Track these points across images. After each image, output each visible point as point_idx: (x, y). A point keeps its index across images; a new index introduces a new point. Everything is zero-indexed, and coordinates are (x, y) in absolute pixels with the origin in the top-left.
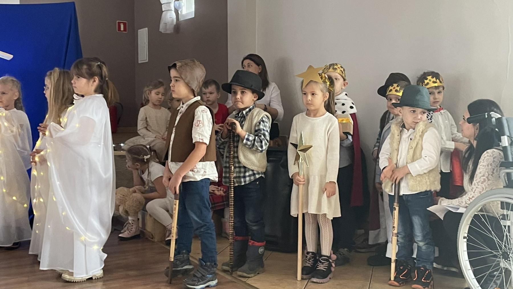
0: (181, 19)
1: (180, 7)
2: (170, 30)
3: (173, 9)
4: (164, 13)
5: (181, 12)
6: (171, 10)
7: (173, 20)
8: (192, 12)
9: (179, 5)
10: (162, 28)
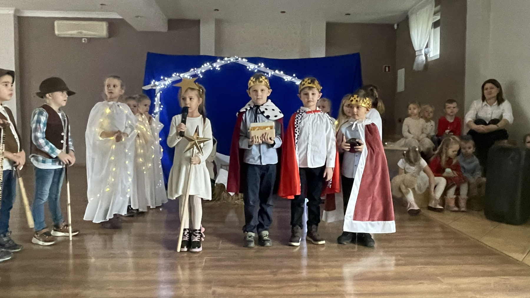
0: (429, 60)
1: (428, 52)
2: (421, 68)
3: (424, 54)
4: (417, 57)
5: (429, 55)
6: (422, 55)
7: (423, 61)
8: (437, 55)
9: (428, 51)
10: (415, 67)
